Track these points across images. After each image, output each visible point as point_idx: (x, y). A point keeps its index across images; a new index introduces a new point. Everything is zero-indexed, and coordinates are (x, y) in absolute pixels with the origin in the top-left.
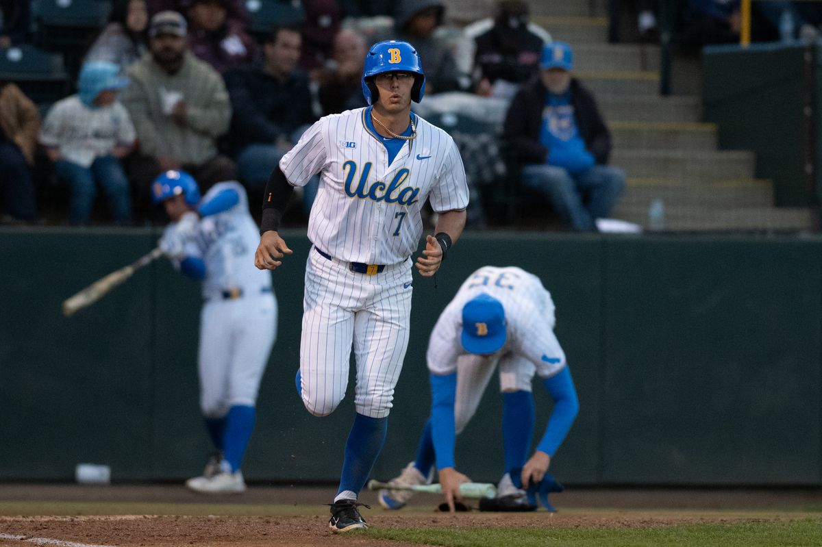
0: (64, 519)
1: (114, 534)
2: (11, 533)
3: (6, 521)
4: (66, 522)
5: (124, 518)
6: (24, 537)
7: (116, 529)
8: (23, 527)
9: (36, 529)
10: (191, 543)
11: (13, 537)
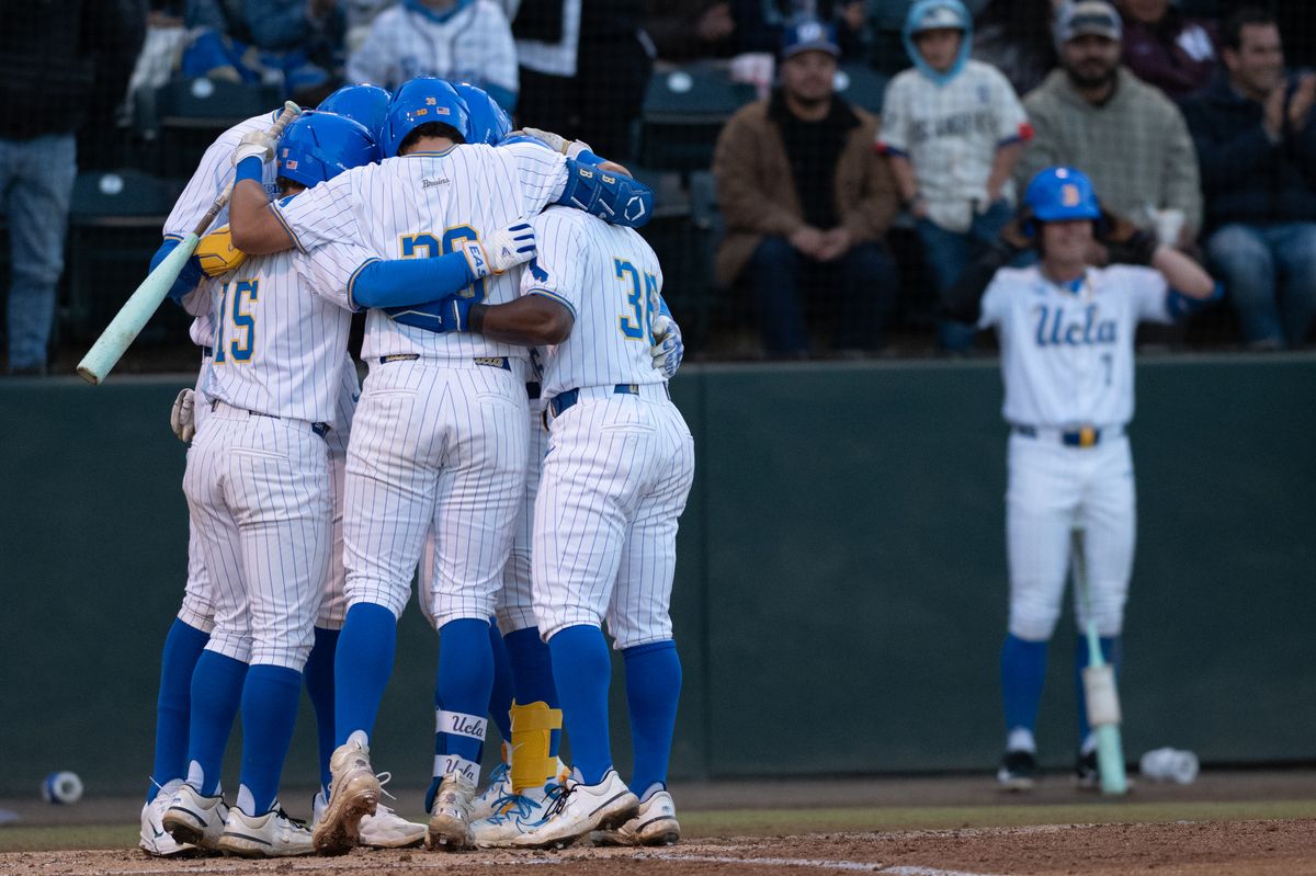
0: (943, 835)
1: (1025, 856)
2: (857, 861)
3: (847, 841)
4: (946, 838)
5: (1040, 829)
6: (879, 866)
7: (1026, 848)
8: (876, 850)
9: (898, 852)
10: (1151, 867)
11: (860, 866)
